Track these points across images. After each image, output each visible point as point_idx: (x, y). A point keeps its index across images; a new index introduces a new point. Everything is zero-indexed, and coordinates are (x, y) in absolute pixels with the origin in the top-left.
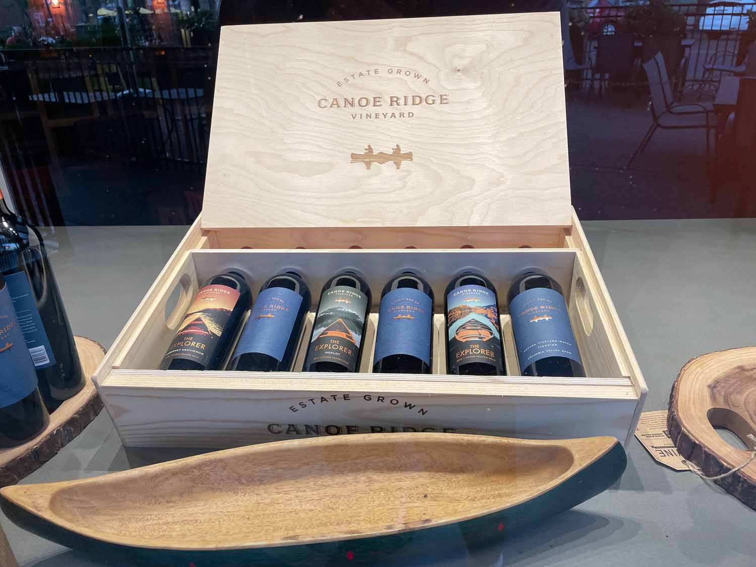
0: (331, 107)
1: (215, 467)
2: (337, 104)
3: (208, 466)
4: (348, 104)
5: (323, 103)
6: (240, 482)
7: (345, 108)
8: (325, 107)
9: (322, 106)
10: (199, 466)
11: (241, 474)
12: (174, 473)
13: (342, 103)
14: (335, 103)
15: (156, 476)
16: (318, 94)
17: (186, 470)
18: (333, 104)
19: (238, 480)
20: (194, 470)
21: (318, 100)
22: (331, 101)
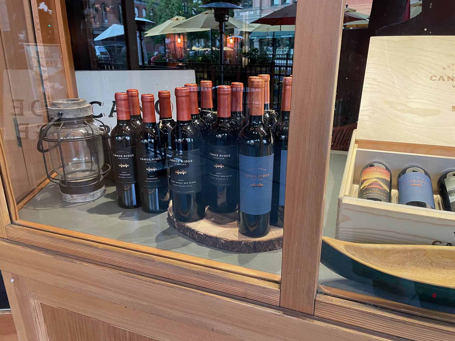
0: (439, 80)
1: (419, 253)
2: (443, 79)
3: (416, 251)
4: (450, 79)
5: (434, 78)
6: (432, 265)
7: (448, 81)
8: (435, 80)
9: (433, 80)
10: (412, 251)
11: (433, 261)
12: (398, 251)
13: (446, 79)
14: (441, 78)
15: (389, 251)
16: (430, 73)
17: (405, 251)
18: (440, 79)
19: (431, 264)
20: (408, 252)
21: (430, 76)
22: (439, 77)
